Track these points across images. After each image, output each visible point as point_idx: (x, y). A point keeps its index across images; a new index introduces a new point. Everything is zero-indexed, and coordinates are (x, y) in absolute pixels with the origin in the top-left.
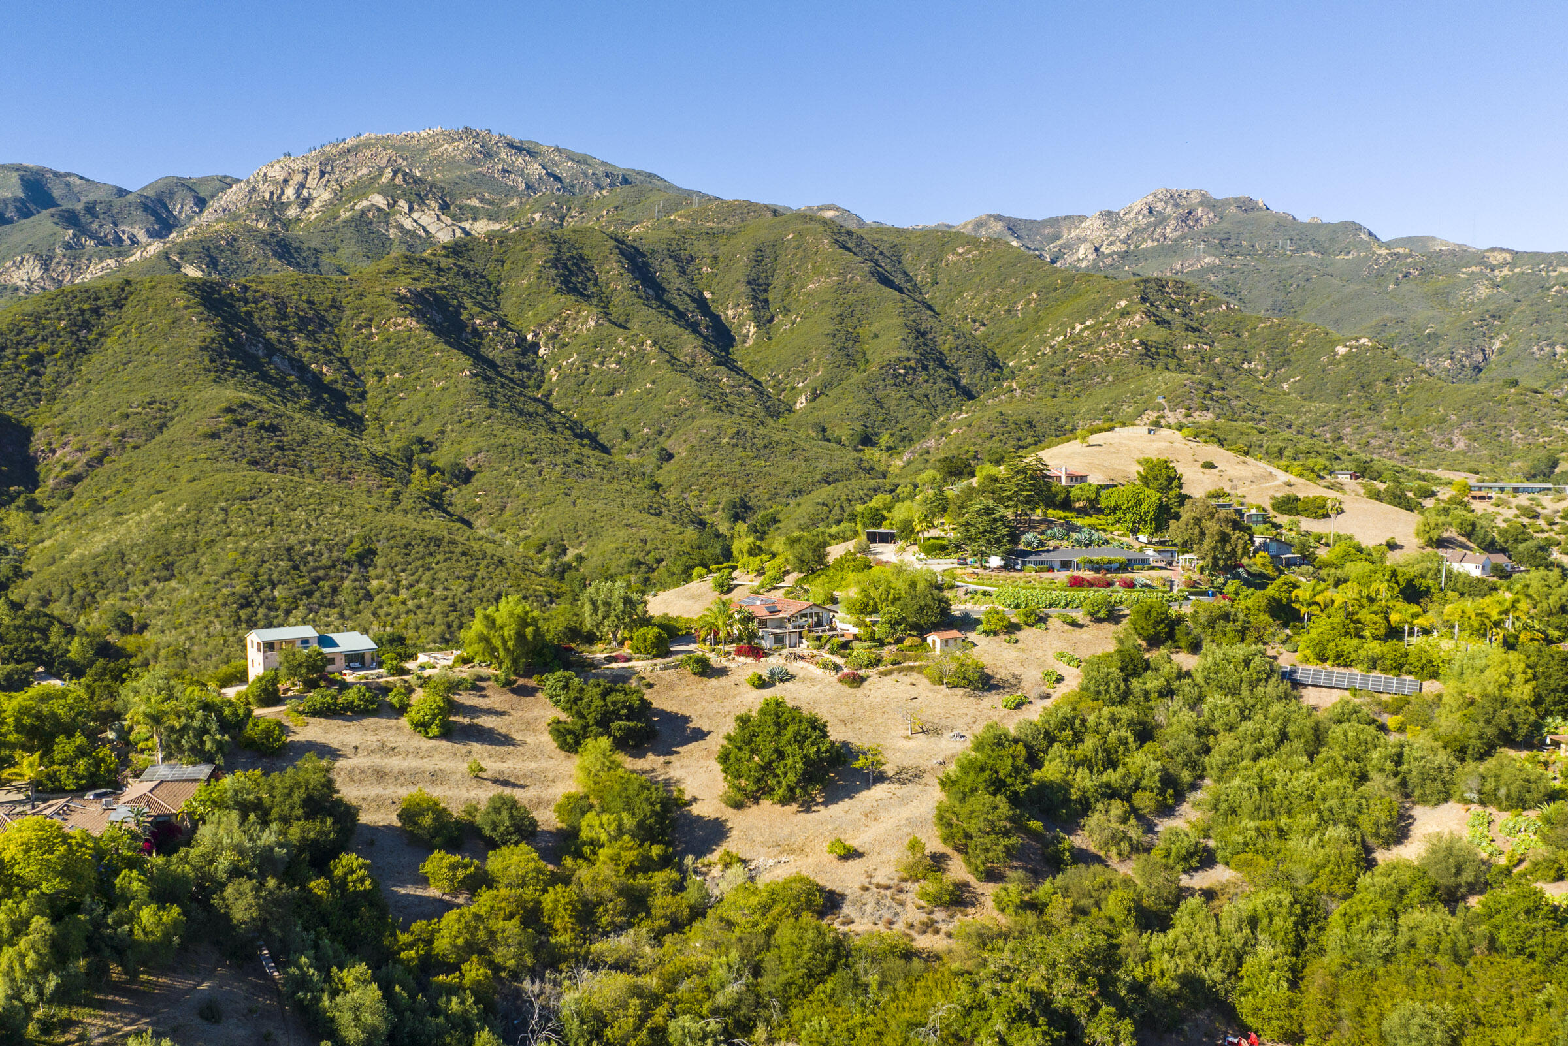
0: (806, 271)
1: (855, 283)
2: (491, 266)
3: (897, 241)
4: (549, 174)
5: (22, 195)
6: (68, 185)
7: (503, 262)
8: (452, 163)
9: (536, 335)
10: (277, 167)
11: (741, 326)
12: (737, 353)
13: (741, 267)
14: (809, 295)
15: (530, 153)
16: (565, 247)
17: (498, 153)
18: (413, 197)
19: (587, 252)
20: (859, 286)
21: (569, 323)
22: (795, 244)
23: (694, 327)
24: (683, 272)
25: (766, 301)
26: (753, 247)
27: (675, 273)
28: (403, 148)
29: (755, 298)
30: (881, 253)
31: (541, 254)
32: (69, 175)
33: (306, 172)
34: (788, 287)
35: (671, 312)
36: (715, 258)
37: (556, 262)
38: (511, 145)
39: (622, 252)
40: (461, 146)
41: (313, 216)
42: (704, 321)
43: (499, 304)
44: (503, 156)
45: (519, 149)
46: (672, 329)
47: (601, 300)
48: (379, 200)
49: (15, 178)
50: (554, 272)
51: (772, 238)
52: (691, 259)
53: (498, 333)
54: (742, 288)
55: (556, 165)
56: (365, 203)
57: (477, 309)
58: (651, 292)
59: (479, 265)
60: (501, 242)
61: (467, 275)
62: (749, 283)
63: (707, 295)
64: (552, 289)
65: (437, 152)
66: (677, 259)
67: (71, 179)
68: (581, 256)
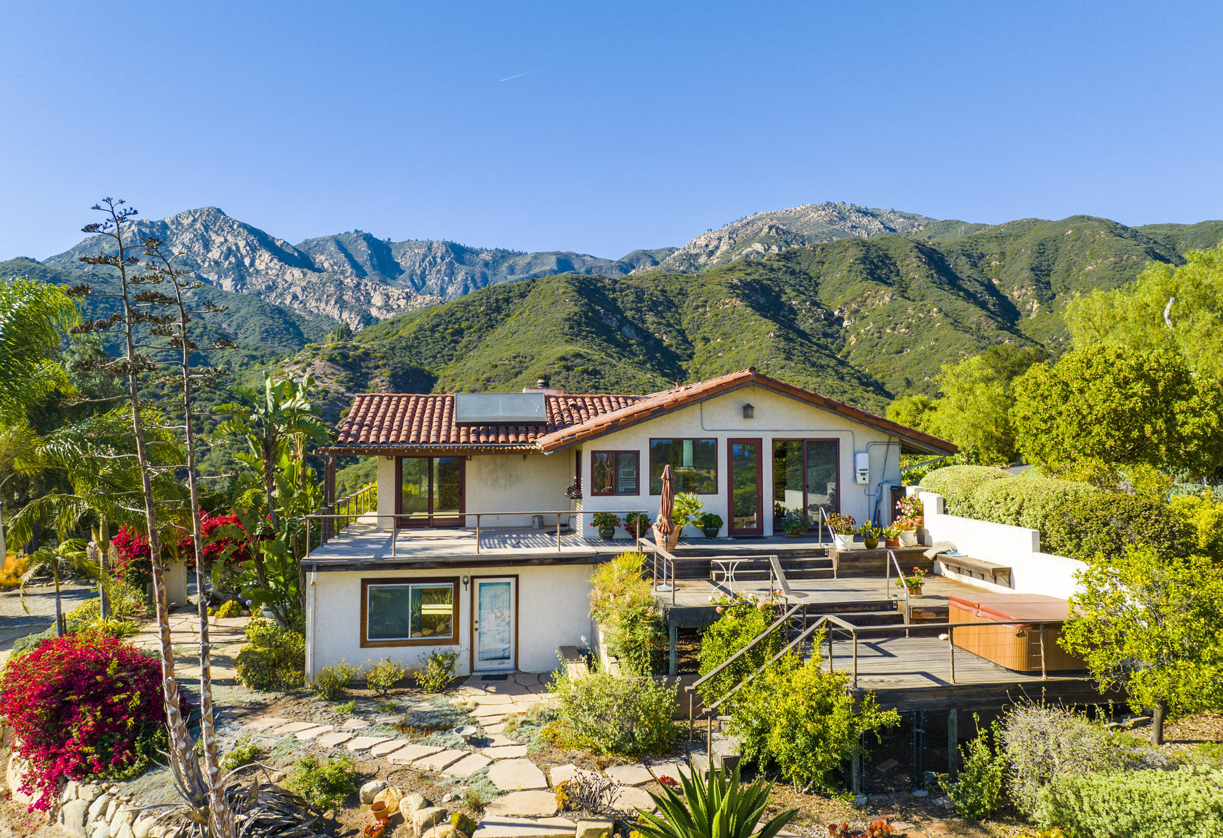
0: (1085, 257)
1: (1131, 262)
2: (813, 267)
3: (1170, 233)
4: (886, 228)
5: (556, 268)
6: (583, 261)
7: (823, 263)
8: (816, 224)
9: (841, 311)
10: (703, 238)
11: (1025, 303)
12: (1022, 324)
13: (1026, 259)
14: (1088, 275)
15: (873, 215)
16: (873, 250)
17: (849, 217)
18: (782, 243)
19: (891, 253)
20: (1135, 263)
21: (869, 301)
22: (1074, 237)
23: (983, 305)
24: (974, 265)
25: (1048, 283)
26: (1036, 243)
27: (968, 266)
28: (784, 219)
29: (1038, 281)
30: (1155, 242)
31: (853, 254)
32: (585, 255)
33: (720, 239)
34: (1068, 270)
35: (962, 294)
36: (1003, 254)
37: (864, 260)
38: (859, 211)
39: (921, 251)
40: (823, 213)
41: (715, 262)
42: (991, 301)
43: (816, 293)
44: (853, 218)
45: (866, 213)
46: (960, 304)
47: (901, 286)
48: (758, 247)
49: (553, 259)
50: (862, 266)
51: (1053, 235)
52: (982, 256)
53: (809, 310)
54: (1027, 274)
55: (892, 221)
56: (749, 249)
57: (795, 294)
58: (944, 279)
59: (804, 266)
60: (823, 249)
61: (793, 273)
62: (1032, 269)
63: (995, 282)
64: (859, 279)
65: (807, 219)
66: (969, 256)
67: (586, 258)
68: (886, 255)
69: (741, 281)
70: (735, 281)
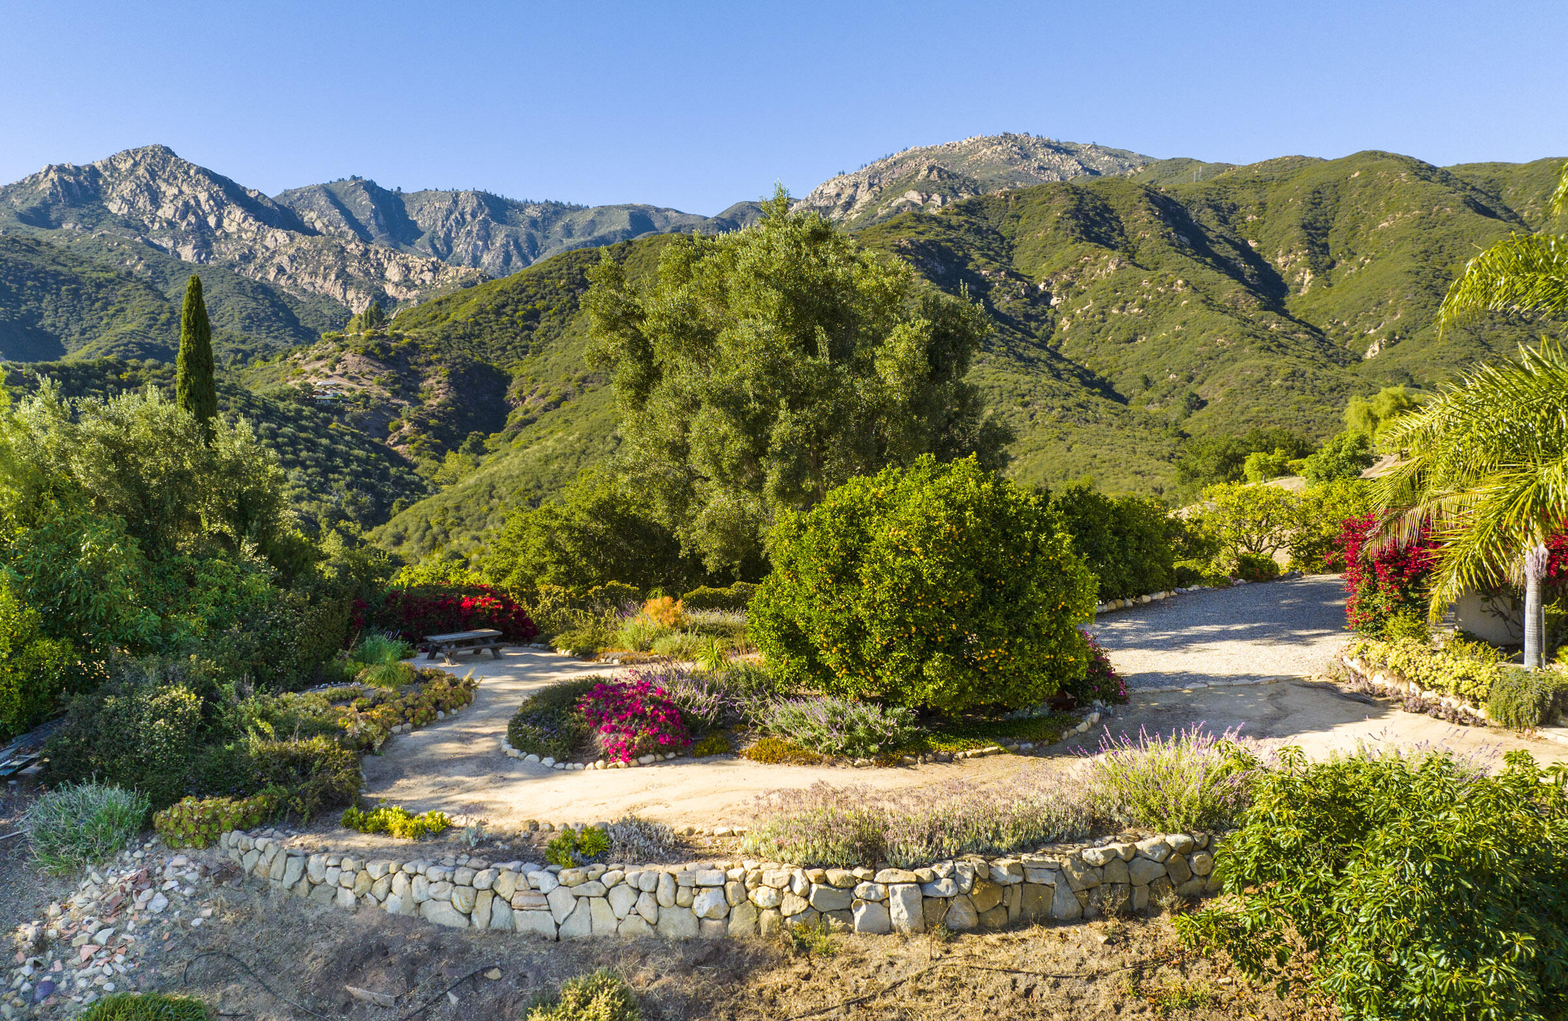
0: (1377, 209)
1: (1443, 216)
2: (1005, 223)
3: (1495, 176)
4: (1085, 169)
5: (629, 228)
6: (666, 218)
7: (1019, 217)
8: (990, 164)
9: (1048, 284)
10: (832, 185)
11: (1293, 274)
12: (1291, 302)
13: (1294, 213)
14: (1382, 234)
15: (1068, 152)
16: (1088, 198)
17: (1035, 154)
18: (946, 191)
19: (1112, 203)
20: (1449, 218)
21: (1086, 270)
22: (1362, 182)
23: (1236, 274)
24: (1224, 221)
25: (1325, 246)
26: (1309, 190)
27: (1215, 223)
28: (945, 156)
29: (1312, 243)
30: (1473, 189)
31: (1060, 206)
32: (667, 210)
33: (856, 186)
34: (1354, 228)
35: (1209, 260)
36: (1263, 205)
37: (1077, 213)
38: (1048, 145)
39: (1152, 200)
40: (1000, 148)
41: (854, 217)
42: (1248, 270)
43: (1011, 259)
44: (1040, 156)
45: (1058, 149)
46: (1209, 274)
47: (1126, 250)
48: (914, 196)
49: (625, 215)
50: (1073, 222)
51: (1333, 178)
52: (1234, 208)
53: (1005, 284)
54: (1296, 233)
55: (1093, 161)
56: (901, 200)
57: (984, 260)
58: (1185, 239)
59: (993, 222)
60: (1018, 198)
61: (978, 231)
62: (1304, 227)
63: (1252, 244)
64: (1071, 239)
65: (976, 157)
66: (1217, 208)
67: (669, 214)
68: (1105, 206)
69: (912, 242)
70: (904, 243)
